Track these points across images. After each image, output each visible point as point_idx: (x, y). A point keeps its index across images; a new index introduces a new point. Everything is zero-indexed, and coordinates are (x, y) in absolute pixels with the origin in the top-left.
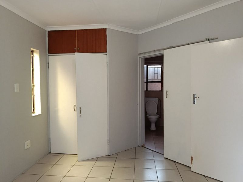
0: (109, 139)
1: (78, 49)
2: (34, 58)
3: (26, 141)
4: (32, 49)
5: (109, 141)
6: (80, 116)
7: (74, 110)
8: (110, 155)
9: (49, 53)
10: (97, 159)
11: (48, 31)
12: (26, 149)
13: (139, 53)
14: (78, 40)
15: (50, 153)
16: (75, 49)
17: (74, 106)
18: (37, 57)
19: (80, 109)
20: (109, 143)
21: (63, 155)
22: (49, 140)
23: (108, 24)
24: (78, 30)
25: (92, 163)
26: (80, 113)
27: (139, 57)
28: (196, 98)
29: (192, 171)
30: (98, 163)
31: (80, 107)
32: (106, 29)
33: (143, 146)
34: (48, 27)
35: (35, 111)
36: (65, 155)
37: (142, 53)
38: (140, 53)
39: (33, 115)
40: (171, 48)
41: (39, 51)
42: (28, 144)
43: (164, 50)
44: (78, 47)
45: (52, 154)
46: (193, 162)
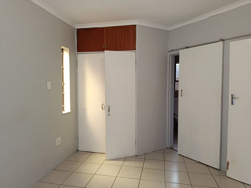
0: (137, 139)
1: (107, 47)
2: (64, 56)
3: (57, 138)
4: (62, 47)
5: (137, 142)
6: (109, 115)
7: (102, 109)
8: (137, 156)
9: (78, 51)
10: (125, 159)
11: (77, 29)
12: (57, 146)
13: (169, 50)
14: (106, 38)
15: (78, 151)
16: (104, 47)
17: (102, 105)
18: (66, 56)
19: (109, 107)
20: (137, 144)
21: (91, 153)
22: (77, 138)
23: (138, 20)
24: (106, 28)
25: (120, 163)
26: (109, 112)
27: (169, 54)
28: (235, 98)
29: (228, 177)
30: (126, 163)
31: (109, 106)
32: (136, 25)
33: (172, 148)
34: (77, 25)
35: (65, 109)
36: (93, 153)
37: (173, 50)
38: (171, 50)
39: (64, 112)
40: (187, 48)
41: (69, 49)
42: (58, 141)
43: (180, 50)
44: (106, 45)
45: (79, 152)
46: (229, 167)
